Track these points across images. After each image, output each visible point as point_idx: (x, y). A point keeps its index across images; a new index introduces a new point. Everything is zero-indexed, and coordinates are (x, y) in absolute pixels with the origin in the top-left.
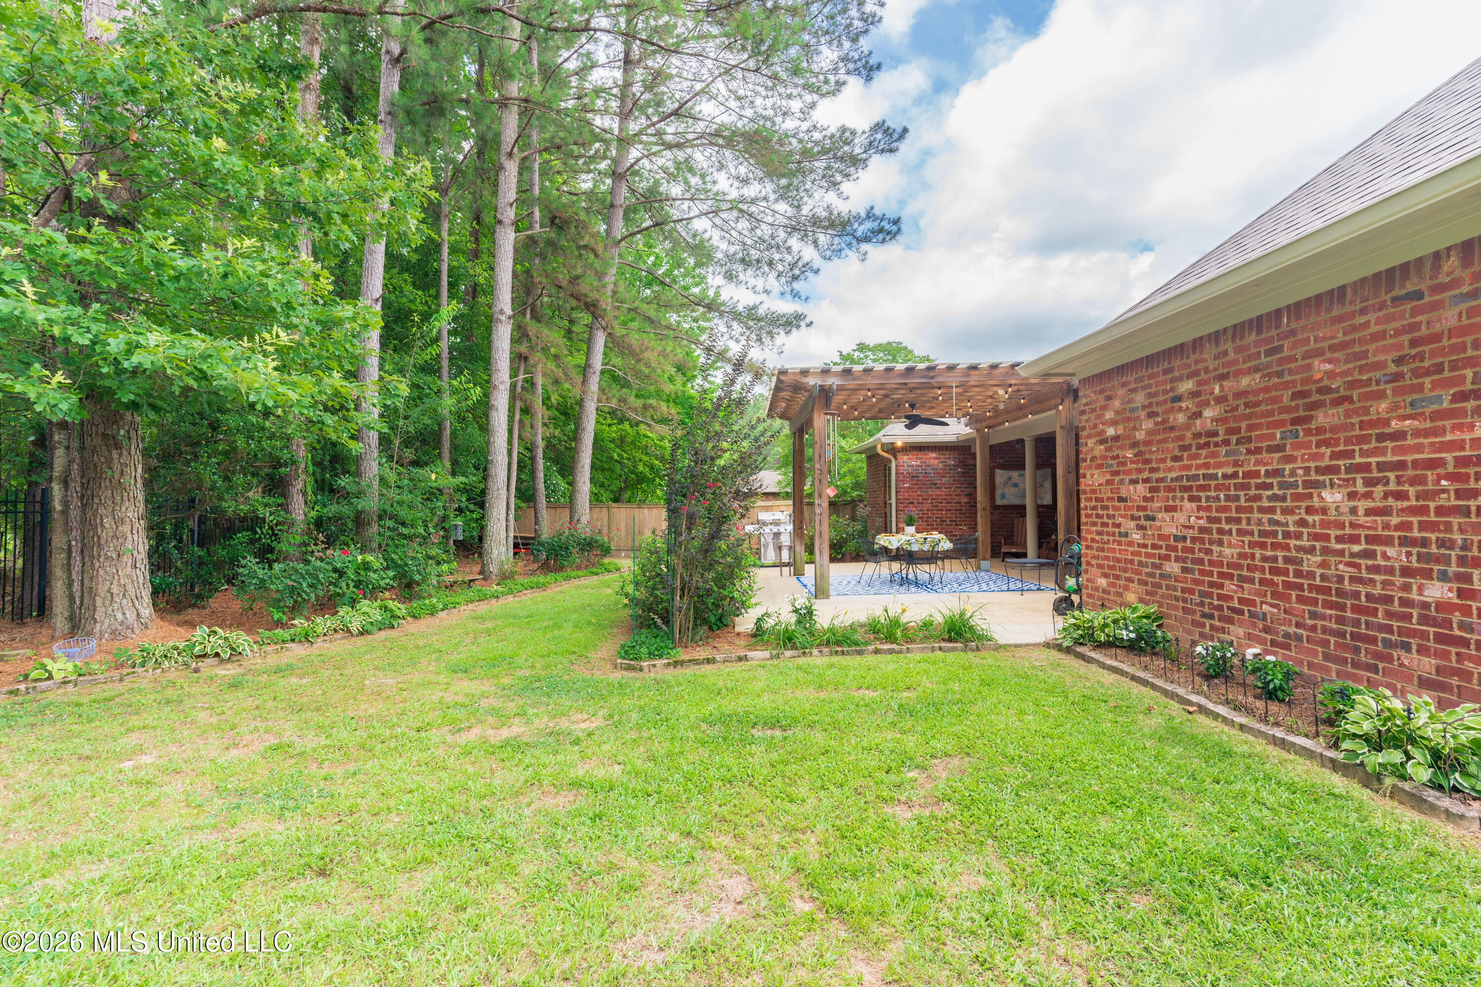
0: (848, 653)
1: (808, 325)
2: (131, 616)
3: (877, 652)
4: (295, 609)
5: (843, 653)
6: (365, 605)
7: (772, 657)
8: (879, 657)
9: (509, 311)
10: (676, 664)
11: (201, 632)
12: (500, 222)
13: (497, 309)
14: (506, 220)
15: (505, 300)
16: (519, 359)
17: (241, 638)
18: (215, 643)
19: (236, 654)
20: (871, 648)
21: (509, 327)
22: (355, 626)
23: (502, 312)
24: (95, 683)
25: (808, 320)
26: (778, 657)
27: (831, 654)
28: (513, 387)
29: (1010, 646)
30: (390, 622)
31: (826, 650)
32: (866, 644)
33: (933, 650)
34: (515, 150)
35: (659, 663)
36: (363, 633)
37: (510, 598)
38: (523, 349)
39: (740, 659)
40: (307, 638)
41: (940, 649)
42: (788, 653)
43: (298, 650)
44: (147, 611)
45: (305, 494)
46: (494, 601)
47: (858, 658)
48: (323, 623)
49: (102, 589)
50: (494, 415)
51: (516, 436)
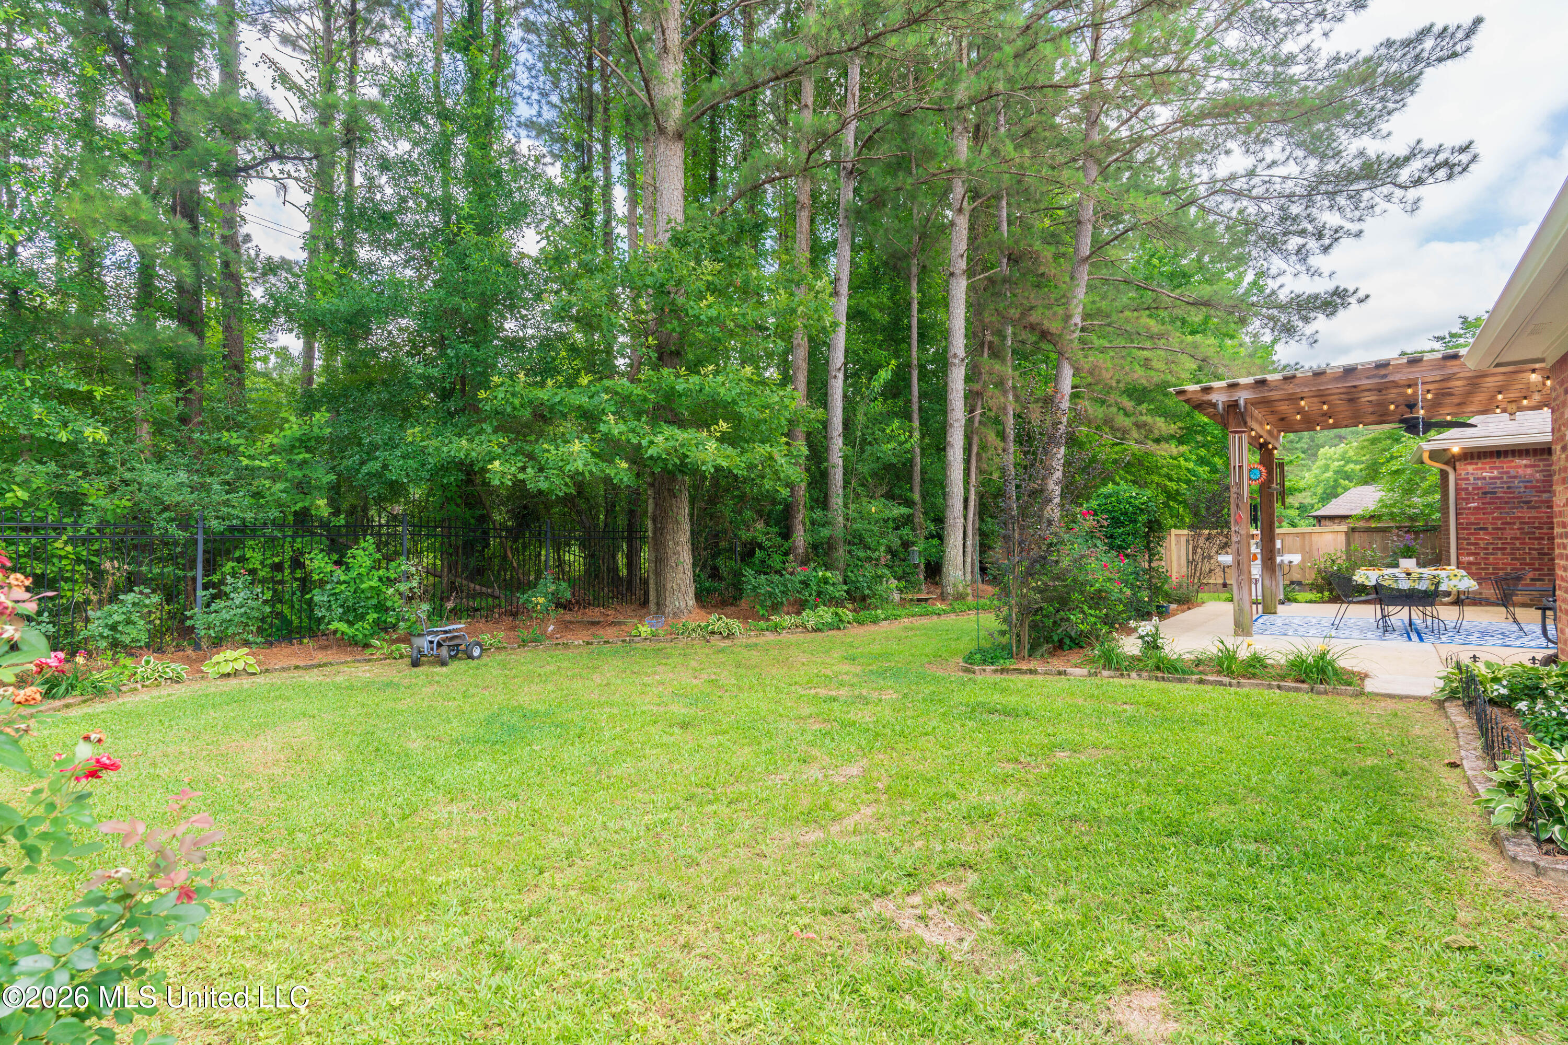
0: (1168, 680)
1: (1361, 301)
2: (683, 604)
3: (1201, 682)
4: (775, 608)
5: (1163, 679)
6: (821, 610)
7: (1090, 675)
8: (1202, 687)
9: (961, 353)
10: (1003, 671)
11: (713, 617)
12: (952, 274)
13: (950, 354)
14: (957, 272)
15: (959, 344)
16: (972, 398)
17: (736, 625)
18: (719, 625)
19: (730, 635)
20: (1194, 677)
21: (963, 369)
22: (811, 624)
23: (955, 356)
24: (659, 641)
25: (1361, 294)
26: (1096, 674)
27: (1150, 678)
28: (970, 422)
29: (1377, 695)
30: (837, 625)
31: (1144, 674)
32: (1192, 673)
33: (1270, 687)
34: (965, 204)
35: (989, 668)
36: (816, 630)
37: (953, 617)
38: (977, 387)
39: (1060, 673)
40: (776, 629)
41: (1279, 687)
42: (1106, 673)
43: (770, 637)
44: (691, 602)
45: (804, 524)
46: (935, 617)
47: (1179, 686)
48: (788, 620)
49: (669, 586)
50: (950, 450)
51: (973, 469)
